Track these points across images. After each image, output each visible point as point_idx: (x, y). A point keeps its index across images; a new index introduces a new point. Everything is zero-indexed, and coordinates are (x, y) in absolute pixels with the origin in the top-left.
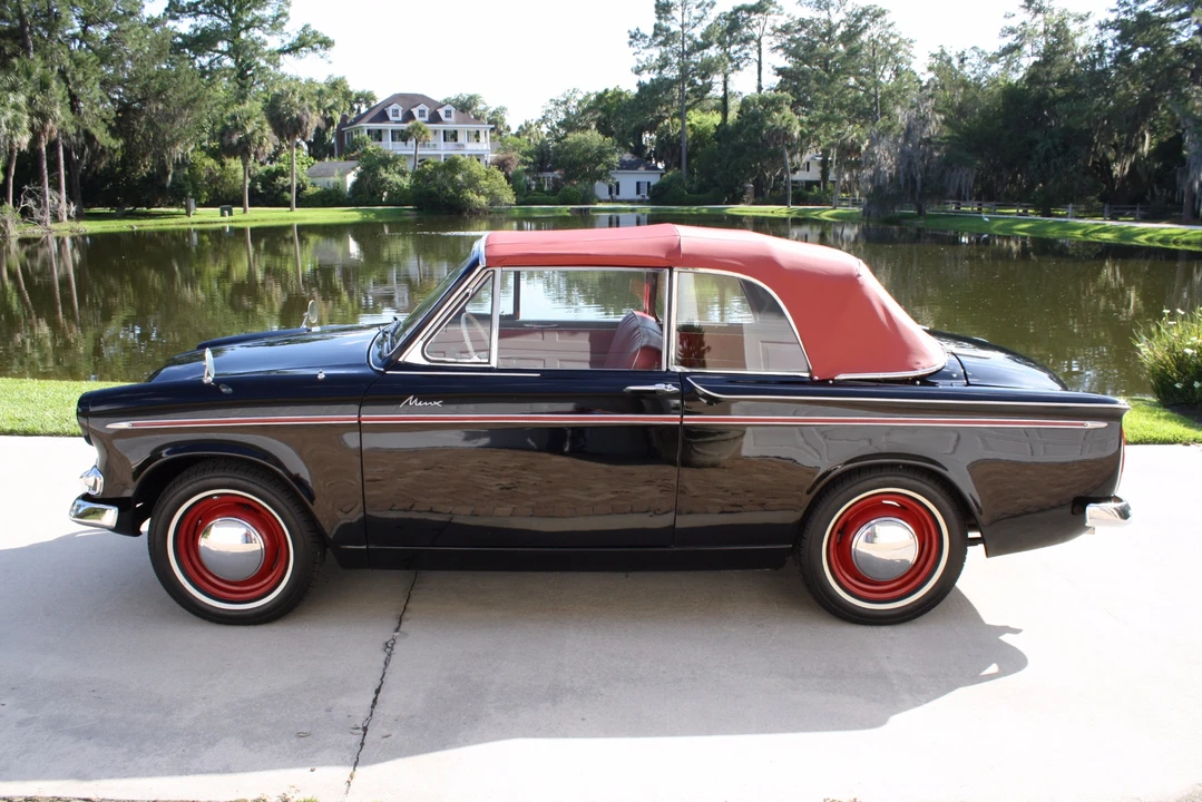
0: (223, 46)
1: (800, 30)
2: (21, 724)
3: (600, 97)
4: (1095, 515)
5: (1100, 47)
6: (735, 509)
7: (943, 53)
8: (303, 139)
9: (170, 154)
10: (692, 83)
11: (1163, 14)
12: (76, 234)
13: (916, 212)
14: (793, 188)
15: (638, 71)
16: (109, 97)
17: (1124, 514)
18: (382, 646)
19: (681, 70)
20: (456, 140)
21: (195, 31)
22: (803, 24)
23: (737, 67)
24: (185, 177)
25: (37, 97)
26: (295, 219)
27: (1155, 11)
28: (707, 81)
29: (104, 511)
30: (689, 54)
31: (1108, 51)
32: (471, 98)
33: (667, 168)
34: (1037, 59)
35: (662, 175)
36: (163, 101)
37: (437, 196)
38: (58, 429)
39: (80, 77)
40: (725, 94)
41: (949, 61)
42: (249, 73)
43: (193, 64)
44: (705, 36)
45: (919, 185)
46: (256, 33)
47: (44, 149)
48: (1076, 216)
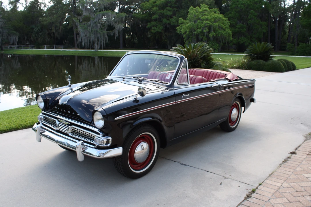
48: (47, 48)
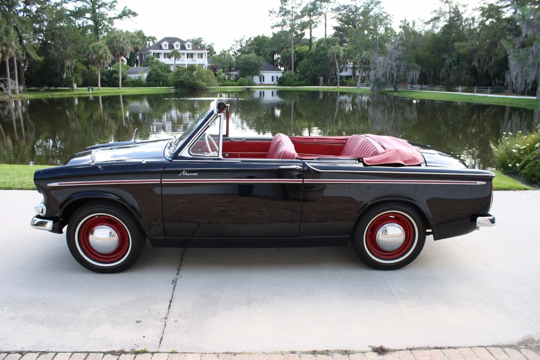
0: (88, 15)
1: (343, 10)
2: (12, 319)
3: (256, 39)
4: (480, 222)
5: (473, 19)
6: (324, 220)
7: (405, 20)
8: (125, 57)
9: (65, 63)
10: (296, 33)
11: (499, 5)
12: (23, 99)
13: (394, 89)
14: (340, 79)
15: (272, 28)
16: (37, 38)
17: (493, 221)
18: (171, 282)
19: (291, 27)
20: (192, 58)
21: (76, 8)
22: (345, 7)
23: (316, 26)
24: (72, 74)
26: (121, 92)
27: (496, 3)
28: (303, 32)
29: (46, 223)
30: (295, 20)
31: (476, 20)
32: (199, 39)
33: (285, 70)
34: (446, 23)
35: (283, 73)
36: (61, 40)
37: (184, 82)
38: (21, 186)
40: (311, 38)
41: (408, 24)
42: (100, 27)
43: (75, 23)
44: (302, 12)
45: (395, 78)
46: (102, 10)
47: (7, 61)
48: (462, 91)
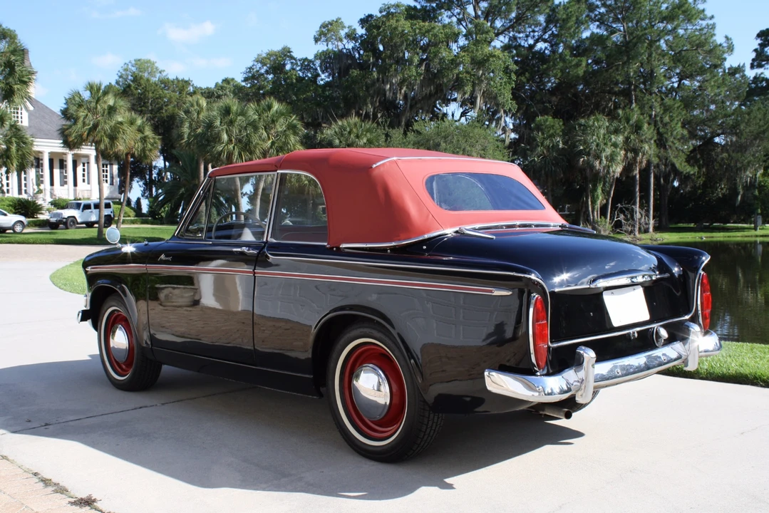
9: (741, 178)
24: (755, 197)
25: (632, 137)
36: (736, 134)
39: (667, 119)
47: (638, 176)
